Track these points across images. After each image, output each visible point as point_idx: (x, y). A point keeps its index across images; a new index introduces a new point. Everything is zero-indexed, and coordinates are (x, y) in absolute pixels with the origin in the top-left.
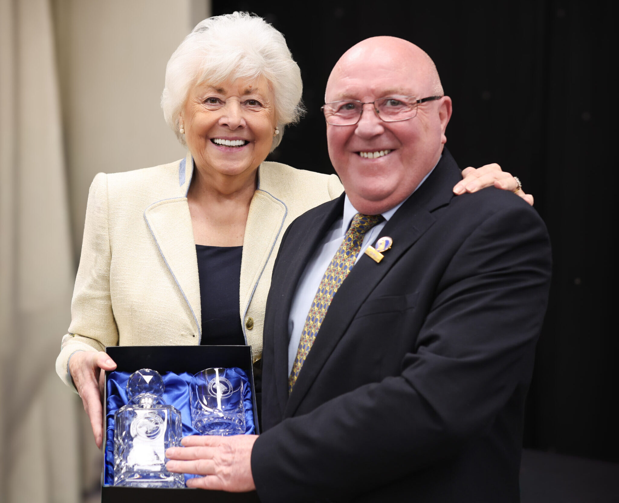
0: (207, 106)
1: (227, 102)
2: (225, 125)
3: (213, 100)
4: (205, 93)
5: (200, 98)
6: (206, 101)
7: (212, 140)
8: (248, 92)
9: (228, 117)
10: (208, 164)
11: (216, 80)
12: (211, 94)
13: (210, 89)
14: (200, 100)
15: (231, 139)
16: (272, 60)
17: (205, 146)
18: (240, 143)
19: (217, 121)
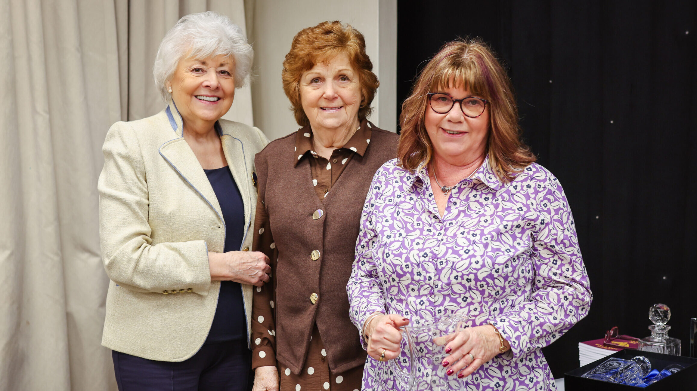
0: (194, 74)
1: (208, 71)
2: (207, 86)
3: (197, 70)
4: (193, 65)
5: (189, 68)
6: (193, 71)
7: (196, 96)
8: (222, 65)
9: (210, 81)
10: (193, 114)
11: (201, 56)
12: (197, 66)
13: (196, 62)
14: (189, 69)
15: (210, 97)
16: (237, 44)
17: (191, 100)
18: (216, 99)
19: (201, 84)
